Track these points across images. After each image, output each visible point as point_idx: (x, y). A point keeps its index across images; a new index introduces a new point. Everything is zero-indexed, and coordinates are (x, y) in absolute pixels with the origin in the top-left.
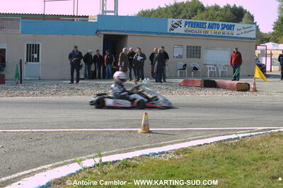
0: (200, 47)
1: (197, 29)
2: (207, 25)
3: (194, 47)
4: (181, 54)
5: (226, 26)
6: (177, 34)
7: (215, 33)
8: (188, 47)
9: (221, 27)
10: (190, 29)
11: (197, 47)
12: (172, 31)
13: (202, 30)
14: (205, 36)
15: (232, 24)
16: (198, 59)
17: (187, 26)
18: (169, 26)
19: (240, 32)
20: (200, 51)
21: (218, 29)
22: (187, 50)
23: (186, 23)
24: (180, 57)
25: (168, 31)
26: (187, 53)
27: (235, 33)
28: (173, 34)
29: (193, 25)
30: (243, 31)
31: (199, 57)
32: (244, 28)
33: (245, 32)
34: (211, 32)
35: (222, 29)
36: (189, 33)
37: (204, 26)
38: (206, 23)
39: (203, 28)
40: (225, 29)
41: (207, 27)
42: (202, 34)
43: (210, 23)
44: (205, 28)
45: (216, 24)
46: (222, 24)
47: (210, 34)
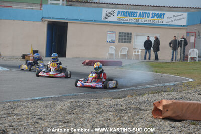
0: (131, 34)
1: (129, 18)
2: (138, 14)
3: (125, 34)
4: (114, 39)
5: (156, 15)
6: (109, 22)
7: (145, 21)
8: (120, 33)
9: (151, 15)
10: (122, 17)
11: (128, 33)
12: (105, 20)
13: (133, 18)
14: (136, 23)
15: (163, 12)
16: (128, 44)
17: (119, 15)
18: (103, 15)
19: (169, 20)
20: (131, 37)
21: (148, 17)
22: (119, 36)
23: (118, 13)
24: (112, 42)
25: (102, 20)
26: (119, 39)
27: (165, 21)
28: (107, 21)
29: (124, 14)
30: (173, 19)
31: (130, 43)
32: (174, 16)
33: (175, 20)
34: (141, 20)
35: (152, 17)
36: (121, 21)
37: (135, 15)
38: (137, 12)
39: (134, 16)
40: (155, 17)
41: (138, 15)
42: (133, 21)
43: (140, 13)
44: (136, 16)
45: (146, 13)
46: (153, 13)
47: (140, 22)
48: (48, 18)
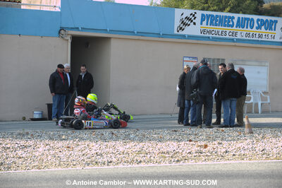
1: (220, 28)
2: (235, 21)
5: (263, 23)
6: (190, 37)
7: (248, 35)
9: (256, 25)
10: (210, 28)
12: (181, 32)
13: (228, 29)
14: (233, 40)
15: (273, 19)
17: (205, 22)
18: (177, 23)
21: (252, 28)
23: (203, 18)
25: (176, 32)
27: (278, 35)
28: (184, 36)
29: (213, 21)
34: (241, 33)
35: (257, 28)
36: (208, 35)
37: (231, 23)
38: (233, 18)
39: (229, 26)
40: (263, 27)
41: (235, 24)
42: (227, 36)
43: (239, 18)
44: (232, 26)
45: (248, 19)
46: (258, 20)
47: (239, 36)
48: (72, 29)
